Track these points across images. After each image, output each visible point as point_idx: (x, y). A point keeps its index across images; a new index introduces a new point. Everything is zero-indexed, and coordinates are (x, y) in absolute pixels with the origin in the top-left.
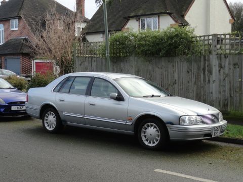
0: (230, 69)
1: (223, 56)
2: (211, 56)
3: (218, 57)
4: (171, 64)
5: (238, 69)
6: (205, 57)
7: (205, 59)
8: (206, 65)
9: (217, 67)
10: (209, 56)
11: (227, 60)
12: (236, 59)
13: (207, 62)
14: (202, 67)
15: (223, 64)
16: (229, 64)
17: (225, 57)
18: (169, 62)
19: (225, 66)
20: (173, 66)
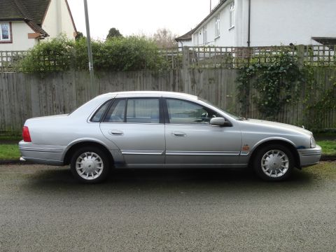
0: (205, 84)
1: (196, 71)
2: (182, 71)
3: (190, 72)
4: (132, 80)
5: (214, 85)
6: (174, 71)
7: (174, 74)
8: (177, 80)
9: (190, 82)
10: (179, 70)
11: (202, 75)
12: (212, 74)
13: (177, 78)
14: (172, 83)
15: (197, 79)
16: (204, 79)
17: (199, 72)
18: (128, 77)
19: (199, 82)
20: (134, 82)
